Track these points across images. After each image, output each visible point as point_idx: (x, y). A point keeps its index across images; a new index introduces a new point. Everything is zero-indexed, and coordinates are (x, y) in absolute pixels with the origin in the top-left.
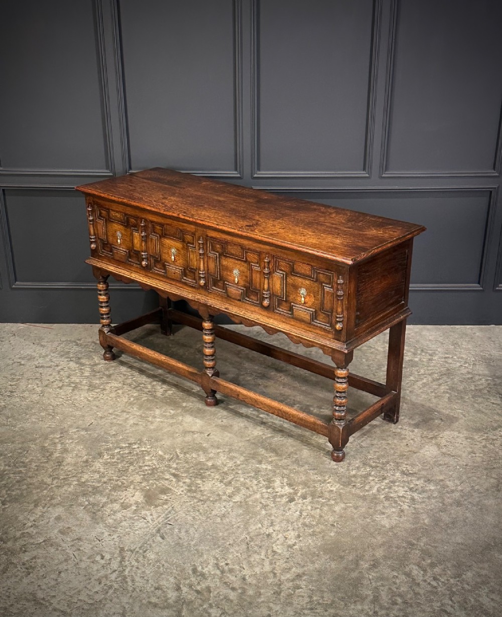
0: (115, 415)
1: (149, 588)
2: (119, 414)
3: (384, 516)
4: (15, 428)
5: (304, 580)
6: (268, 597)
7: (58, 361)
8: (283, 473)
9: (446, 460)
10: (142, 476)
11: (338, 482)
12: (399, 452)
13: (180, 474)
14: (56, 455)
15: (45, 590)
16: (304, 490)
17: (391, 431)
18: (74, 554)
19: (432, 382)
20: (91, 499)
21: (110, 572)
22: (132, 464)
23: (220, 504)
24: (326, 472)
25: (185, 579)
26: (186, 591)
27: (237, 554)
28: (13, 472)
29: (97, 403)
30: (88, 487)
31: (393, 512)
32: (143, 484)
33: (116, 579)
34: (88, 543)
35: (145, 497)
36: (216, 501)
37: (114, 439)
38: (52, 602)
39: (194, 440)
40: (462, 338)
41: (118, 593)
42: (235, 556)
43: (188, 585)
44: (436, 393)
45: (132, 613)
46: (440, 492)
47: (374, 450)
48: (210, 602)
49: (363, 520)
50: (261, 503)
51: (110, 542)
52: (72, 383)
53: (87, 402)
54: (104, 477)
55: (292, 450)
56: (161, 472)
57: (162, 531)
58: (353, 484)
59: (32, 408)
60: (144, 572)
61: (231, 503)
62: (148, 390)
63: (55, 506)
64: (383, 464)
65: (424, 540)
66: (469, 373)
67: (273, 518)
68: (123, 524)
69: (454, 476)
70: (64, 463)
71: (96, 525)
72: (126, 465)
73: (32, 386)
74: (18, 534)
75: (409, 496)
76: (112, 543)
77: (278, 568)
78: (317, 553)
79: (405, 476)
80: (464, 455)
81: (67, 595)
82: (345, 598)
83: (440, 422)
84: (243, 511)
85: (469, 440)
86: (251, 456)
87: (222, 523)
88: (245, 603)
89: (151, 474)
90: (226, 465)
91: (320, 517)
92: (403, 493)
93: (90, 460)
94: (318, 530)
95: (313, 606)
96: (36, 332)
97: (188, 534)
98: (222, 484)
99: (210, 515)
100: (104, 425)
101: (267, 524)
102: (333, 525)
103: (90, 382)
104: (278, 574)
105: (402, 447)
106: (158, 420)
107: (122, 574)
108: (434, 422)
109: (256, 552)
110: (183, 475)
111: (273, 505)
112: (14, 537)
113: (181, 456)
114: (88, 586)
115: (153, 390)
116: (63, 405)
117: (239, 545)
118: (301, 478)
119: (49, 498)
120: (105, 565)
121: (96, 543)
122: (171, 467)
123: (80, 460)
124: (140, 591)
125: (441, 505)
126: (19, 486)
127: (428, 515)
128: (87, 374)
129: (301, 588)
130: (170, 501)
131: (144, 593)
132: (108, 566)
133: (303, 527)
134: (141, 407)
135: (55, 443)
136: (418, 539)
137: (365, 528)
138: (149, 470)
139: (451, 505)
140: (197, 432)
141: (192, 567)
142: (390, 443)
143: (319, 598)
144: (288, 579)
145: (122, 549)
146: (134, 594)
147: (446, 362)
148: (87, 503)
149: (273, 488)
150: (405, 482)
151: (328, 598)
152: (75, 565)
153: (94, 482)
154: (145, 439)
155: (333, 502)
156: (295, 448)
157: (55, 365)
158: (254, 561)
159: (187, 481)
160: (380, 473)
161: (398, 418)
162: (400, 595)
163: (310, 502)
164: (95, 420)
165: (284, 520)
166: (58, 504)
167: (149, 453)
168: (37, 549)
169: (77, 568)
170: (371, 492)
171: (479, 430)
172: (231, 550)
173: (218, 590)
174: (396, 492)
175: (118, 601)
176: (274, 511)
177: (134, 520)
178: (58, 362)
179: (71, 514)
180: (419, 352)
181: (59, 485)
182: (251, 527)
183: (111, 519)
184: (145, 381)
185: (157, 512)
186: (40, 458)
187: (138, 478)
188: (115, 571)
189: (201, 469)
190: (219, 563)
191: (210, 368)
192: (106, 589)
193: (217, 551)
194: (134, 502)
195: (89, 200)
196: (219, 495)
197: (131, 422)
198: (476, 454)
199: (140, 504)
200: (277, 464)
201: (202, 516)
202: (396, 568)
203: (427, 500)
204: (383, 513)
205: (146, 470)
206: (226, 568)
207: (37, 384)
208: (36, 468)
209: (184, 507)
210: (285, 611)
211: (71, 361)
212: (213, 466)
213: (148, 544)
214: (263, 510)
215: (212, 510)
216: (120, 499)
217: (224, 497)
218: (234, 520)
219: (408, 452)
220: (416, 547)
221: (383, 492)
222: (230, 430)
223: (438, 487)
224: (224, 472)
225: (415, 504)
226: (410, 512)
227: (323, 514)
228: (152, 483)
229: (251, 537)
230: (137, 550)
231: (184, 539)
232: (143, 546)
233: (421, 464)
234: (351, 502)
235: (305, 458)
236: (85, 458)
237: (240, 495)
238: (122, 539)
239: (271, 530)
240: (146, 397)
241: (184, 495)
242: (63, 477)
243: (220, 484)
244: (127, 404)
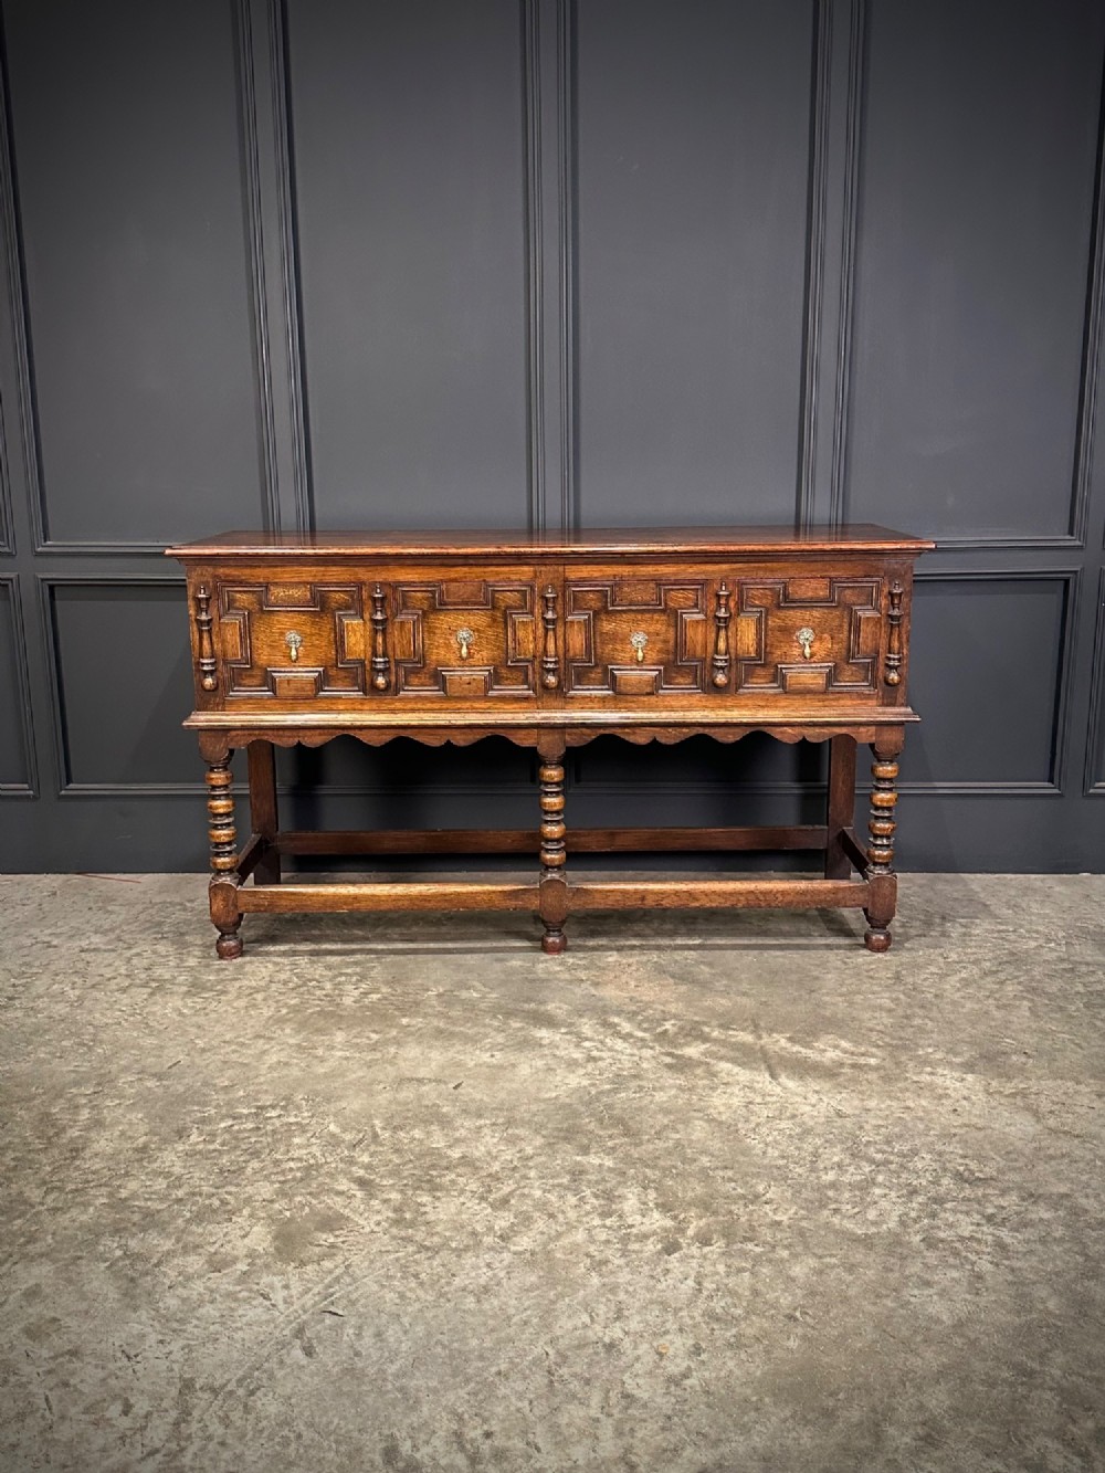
0: (237, 1044)
2: (247, 1042)
3: (932, 1291)
7: (133, 939)
8: (646, 1177)
9: (1064, 1145)
10: (277, 1185)
11: (793, 1202)
12: (937, 1127)
13: (378, 1180)
14: (73, 1133)
16: (702, 1223)
17: (906, 1079)
18: (47, 1399)
19: (981, 978)
20: (133, 1244)
21: (139, 1455)
22: (256, 1154)
23: (478, 1257)
24: (758, 1175)
27: (520, 1404)
29: (201, 1020)
30: (133, 1212)
31: (953, 1279)
32: (276, 1206)
34: (96, 1366)
35: (275, 1238)
36: (467, 1249)
37: (222, 1097)
39: (420, 1097)
40: (1025, 895)
42: (512, 1408)
46: (1067, 1226)
47: (874, 1122)
49: (875, 1304)
50: (588, 1255)
51: (157, 1362)
52: (153, 980)
53: (178, 1018)
54: (180, 1187)
55: (666, 1121)
56: (327, 1174)
57: (308, 1334)
58: (834, 1206)
59: (46, 1031)
60: (239, 1457)
61: (507, 1256)
62: (324, 992)
63: (32, 1259)
64: (904, 1156)
65: (1059, 1358)
66: (1062, 960)
67: (622, 1296)
68: (202, 1311)
70: (87, 1153)
71: (129, 1314)
72: (242, 1159)
75: (990, 1238)
76: (163, 1365)
77: (640, 1448)
78: (754, 1399)
79: (967, 1186)
83: (1023, 1059)
84: (540, 1277)
86: (562, 1134)
87: (480, 1311)
89: (302, 1179)
90: (496, 1157)
91: (752, 1294)
92: (971, 1228)
93: (153, 1146)
94: (750, 1331)
96: (101, 888)
97: (381, 1341)
98: (484, 1205)
99: (446, 1289)
100: (207, 1066)
101: (606, 1313)
103: (196, 978)
105: (942, 1116)
106: (339, 1054)
107: (172, 1465)
108: (1009, 1058)
109: (574, 1397)
110: (385, 1183)
111: (622, 1262)
113: (385, 1135)
115: (337, 992)
116: (120, 1023)
117: (525, 1378)
118: (693, 1189)
119: (22, 1240)
120: (129, 1433)
121: (119, 1364)
122: (356, 1163)
123: (126, 1145)
125: (1080, 1259)
127: (1052, 1286)
128: (192, 962)
130: (342, 1249)
132: (138, 1436)
133: (708, 1323)
134: (302, 1026)
135: (77, 1107)
136: (1043, 1356)
137: (882, 1325)
138: (298, 1169)
141: (383, 1445)
142: (912, 1105)
147: (1003, 938)
148: (119, 1253)
149: (620, 1216)
150: (969, 1200)
152: (41, 1433)
153: (150, 1199)
154: (300, 1097)
156: (672, 1117)
157: (125, 946)
158: (568, 1425)
159: (395, 1196)
160: (899, 1177)
163: (724, 1254)
164: (188, 1055)
165: (652, 1302)
166: (42, 1255)
167: (303, 1129)
169: (45, 1440)
170: (885, 1227)
172: (502, 1391)
174: (951, 1226)
176: (624, 1277)
177: (236, 1300)
178: (132, 942)
179: (70, 1281)
180: (937, 921)
181: (60, 1205)
182: (560, 1323)
183: (173, 1296)
184: (321, 975)
185: (302, 1280)
186: (30, 1140)
187: (266, 1190)
188: (157, 1451)
189: (433, 1167)
190: (466, 1430)
193: (462, 1393)
194: (245, 1251)
196: (474, 1234)
197: (273, 1059)
199: (259, 1256)
200: (627, 1155)
201: (425, 1290)
202: (998, 1447)
203: (1039, 1247)
204: (928, 1284)
205: (291, 1170)
206: (486, 1447)
207: (74, 983)
209: (379, 1264)
211: (163, 938)
212: (465, 1161)
213: (265, 1371)
214: (593, 1274)
215: (453, 1275)
216: (209, 1243)
217: (488, 1240)
218: (513, 1302)
219: (961, 1127)
220: (1040, 1381)
221: (918, 1226)
222: (510, 1075)
223: (1061, 1213)
224: (490, 1175)
225: (1008, 1259)
226: (1001, 1279)
227: (760, 1286)
228: (300, 1202)
229: (558, 1352)
230: (229, 1388)
231: (369, 1355)
232: (251, 1376)
233: (1001, 1157)
234: (834, 1252)
235: (699, 1141)
236: (144, 1139)
237: (530, 1234)
238: (194, 1355)
239: (616, 1332)
240: (318, 1005)
241: (381, 1234)
242: (74, 1187)
243: (479, 1204)
244: (271, 1022)
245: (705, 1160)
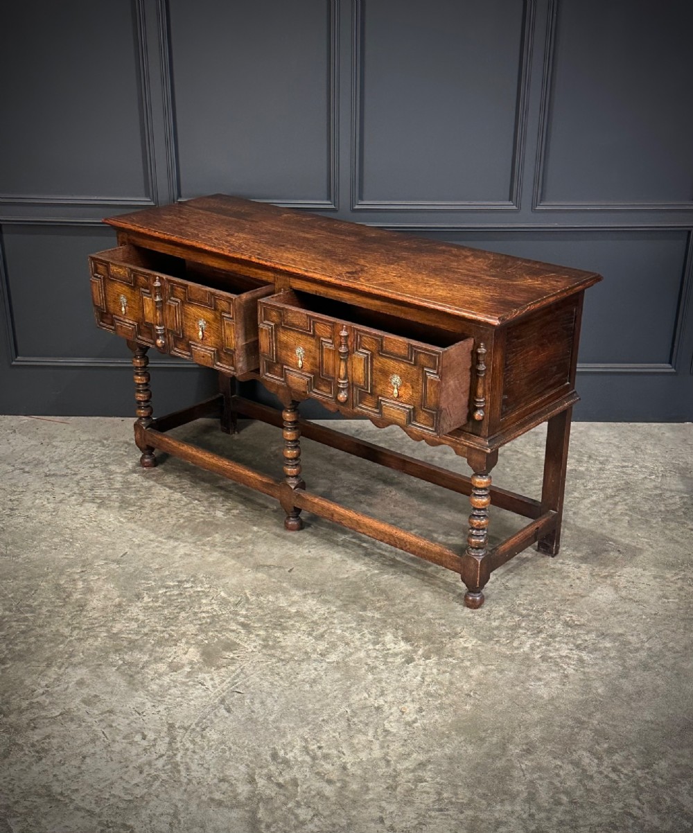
0: (158, 542)
1: (210, 779)
2: (164, 541)
3: (540, 683)
4: (18, 558)
5: (430, 770)
6: (379, 792)
7: (77, 467)
8: (397, 624)
9: (627, 607)
10: (198, 626)
11: (475, 637)
12: (560, 595)
13: (252, 624)
14: (77, 596)
15: (63, 781)
16: (427, 647)
17: (547, 566)
18: (103, 733)
19: (604, 500)
20: (126, 657)
21: (155, 757)
22: (183, 609)
23: (309, 665)
24: (458, 622)
25: (261, 767)
26: (262, 784)
27: (334, 734)
28: (15, 619)
29: (133, 525)
30: (123, 641)
31: (552, 677)
32: (199, 637)
33: (164, 766)
34: (124, 718)
35: (202, 655)
37: (156, 575)
38: (73, 797)
39: (270, 576)
40: (645, 439)
41: (167, 786)
42: (331, 736)
43: (265, 775)
44: (610, 515)
45: (188, 814)
46: (618, 651)
47: (525, 592)
48: (297, 799)
49: (511, 689)
50: (366, 664)
51: (154, 716)
52: (97, 498)
53: (119, 524)
54: (144, 627)
55: (409, 592)
56: (224, 620)
57: (227, 702)
58: (496, 639)
59: (41, 532)
60: (202, 758)
61: (324, 665)
63: (75, 666)
64: (538, 612)
65: (598, 716)
66: (656, 488)
67: (384, 684)
68: (171, 691)
69: (638, 628)
70: (88, 608)
71: (134, 693)
72: (176, 611)
73: (41, 501)
74: (25, 704)
75: (576, 656)
76: (157, 717)
77: (391, 753)
78: (447, 732)
79: (570, 629)
80: (652, 600)
81: (95, 789)
82: (487, 795)
83: (617, 554)
84: (342, 675)
85: (658, 580)
86: (351, 599)
87: (312, 691)
88: (347, 801)
89: (210, 623)
90: (315, 612)
91: (450, 684)
92: (567, 651)
93: (124, 604)
94: (447, 702)
95: (443, 806)
96: (45, 427)
97: (264, 705)
98: (311, 638)
99: (294, 680)
100: (143, 555)
101: (376, 692)
102: (468, 695)
103: (123, 497)
104: (392, 762)
105: (564, 589)
106: (220, 549)
107: (172, 761)
108: (608, 554)
109: (360, 731)
110: (256, 625)
111: (383, 667)
112: (19, 708)
113: (253, 599)
114: (126, 777)
116: (84, 527)
117: (336, 722)
118: (423, 630)
119: (67, 656)
120: (148, 747)
121: (135, 717)
122: (239, 615)
123: (109, 603)
124: (198, 784)
125: (621, 668)
126: (25, 638)
127: (602, 682)
128: (118, 485)
129: (426, 781)
130: (238, 660)
131: (204, 786)
132: (153, 749)
133: (426, 698)
134: (194, 531)
135: (74, 580)
136: (590, 715)
137: (513, 699)
138: (208, 617)
139: (635, 668)
140: (275, 567)
141: (271, 752)
142: (547, 582)
143: (451, 796)
144: (407, 769)
145: (171, 726)
146: (190, 788)
147: (623, 472)
148: (121, 662)
149: (383, 644)
150: (569, 636)
151: (464, 795)
152: (105, 748)
153: (130, 633)
154: (202, 575)
155: (468, 664)
156: (413, 590)
157: (73, 472)
158: (358, 743)
159: (262, 633)
160: (534, 623)
161: (557, 548)
162: (566, 793)
163: (437, 664)
164: (130, 548)
165: (399, 687)
166: (80, 664)
167: (207, 595)
168: (51, 724)
169: (108, 751)
170: (522, 650)
171: (673, 566)
172: (325, 728)
173: (308, 784)
174: (557, 650)
175: (167, 797)
176: (385, 675)
177: (187, 686)
178: (76, 470)
179: (99, 677)
180: (585, 459)
181: (81, 637)
182: (353, 697)
183: (155, 684)
184: (200, 496)
185: (220, 676)
186: (53, 600)
187: (192, 629)
188: (162, 756)
189: (281, 617)
190: (309, 746)
191: (292, 477)
192: (149, 781)
193: (306, 729)
194: (187, 661)
195: (123, 237)
196: (306, 653)
197: (181, 551)
198: (668, 599)
199: (196, 664)
200: (388, 611)
201: (284, 681)
202: (560, 754)
203: (601, 662)
204: (540, 679)
205: (204, 618)
206: (319, 753)
207: (48, 499)
208: (48, 614)
209: (258, 668)
210: (403, 813)
211: (95, 467)
212: (298, 613)
213: (208, 720)
214: (369, 673)
215: (297, 674)
216: (168, 657)
217: (314, 656)
218: (329, 687)
219: (572, 595)
220: (586, 726)
221: (539, 650)
222: (320, 564)
223: (617, 644)
224: (313, 622)
225: (583, 667)
226: (577, 678)
227: (454, 680)
228: (212, 635)
229: (352, 711)
230: (192, 727)
231: (259, 712)
232: (202, 722)
233: (591, 613)
234: (493, 663)
235: (427, 603)
236: (117, 600)
237: (336, 653)
238: (172, 712)
239: (381, 701)
240: (202, 517)
241: (257, 653)
242: (86, 627)
243: (308, 637)
244: (175, 528)
245: (430, 615)
